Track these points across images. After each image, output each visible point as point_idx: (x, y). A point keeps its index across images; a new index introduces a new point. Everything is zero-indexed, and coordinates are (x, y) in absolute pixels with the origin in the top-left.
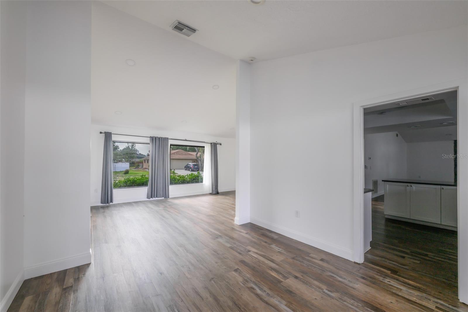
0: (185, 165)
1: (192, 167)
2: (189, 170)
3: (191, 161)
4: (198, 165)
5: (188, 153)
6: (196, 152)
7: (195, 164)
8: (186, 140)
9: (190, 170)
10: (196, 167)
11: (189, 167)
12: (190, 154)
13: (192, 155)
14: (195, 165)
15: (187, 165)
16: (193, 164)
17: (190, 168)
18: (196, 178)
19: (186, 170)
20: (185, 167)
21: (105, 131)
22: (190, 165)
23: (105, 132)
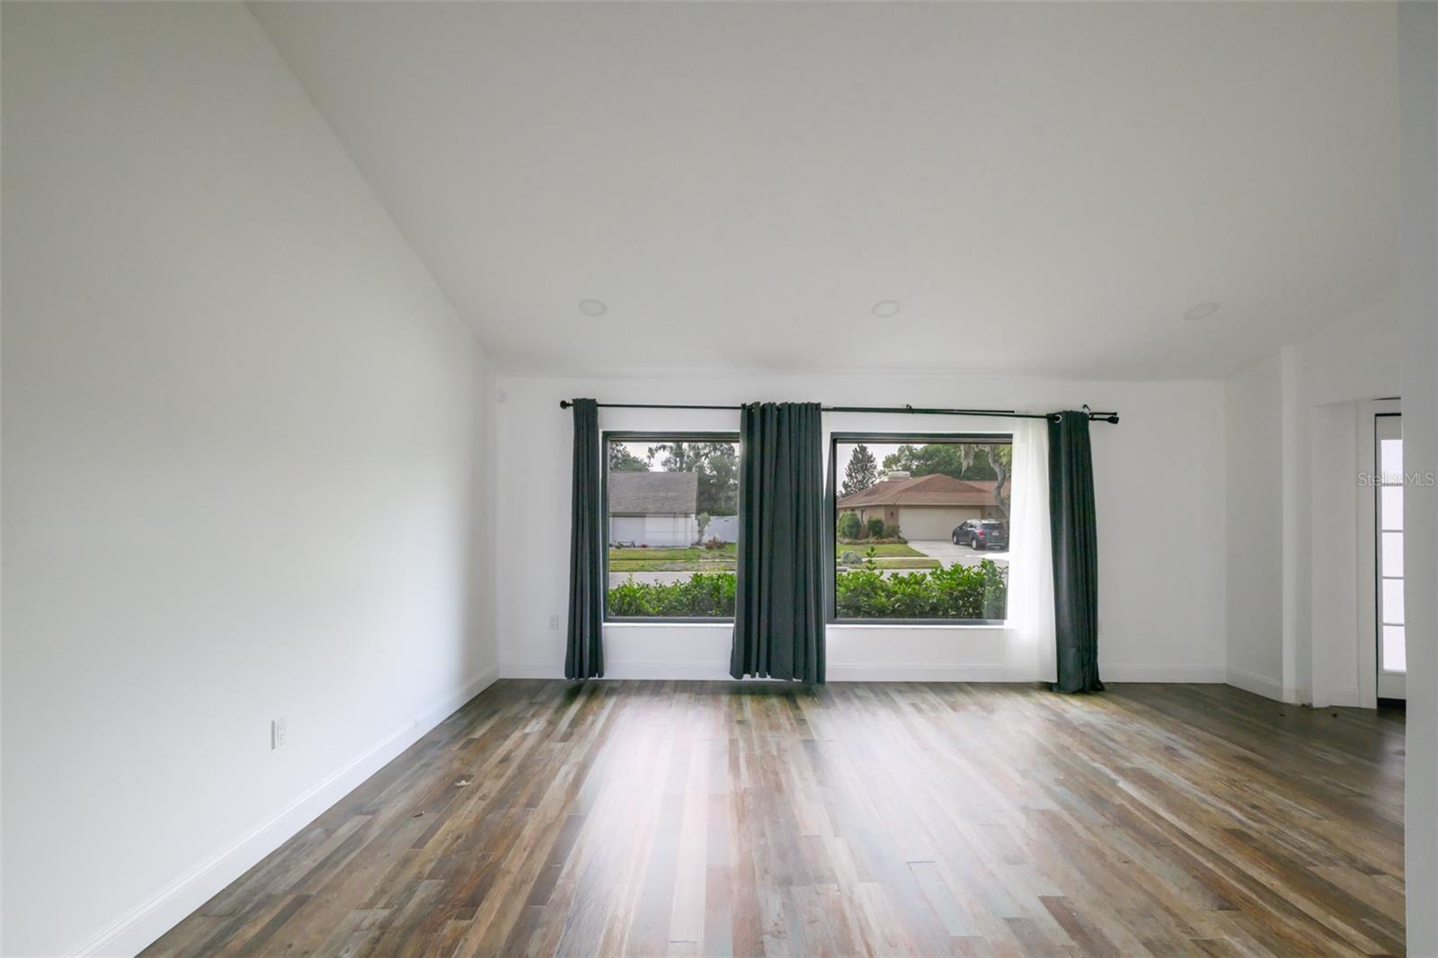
0: (953, 529)
1: (981, 534)
2: (970, 545)
3: (978, 513)
4: (1005, 525)
5: (966, 485)
6: (997, 479)
7: (993, 522)
8: (909, 410)
9: (974, 544)
10: (995, 533)
11: (967, 533)
12: (972, 489)
13: (980, 491)
14: (993, 527)
15: (961, 528)
16: (984, 522)
17: (973, 539)
18: (975, 590)
19: (957, 543)
20: (954, 535)
21: (575, 398)
22: (971, 526)
23: (574, 400)
